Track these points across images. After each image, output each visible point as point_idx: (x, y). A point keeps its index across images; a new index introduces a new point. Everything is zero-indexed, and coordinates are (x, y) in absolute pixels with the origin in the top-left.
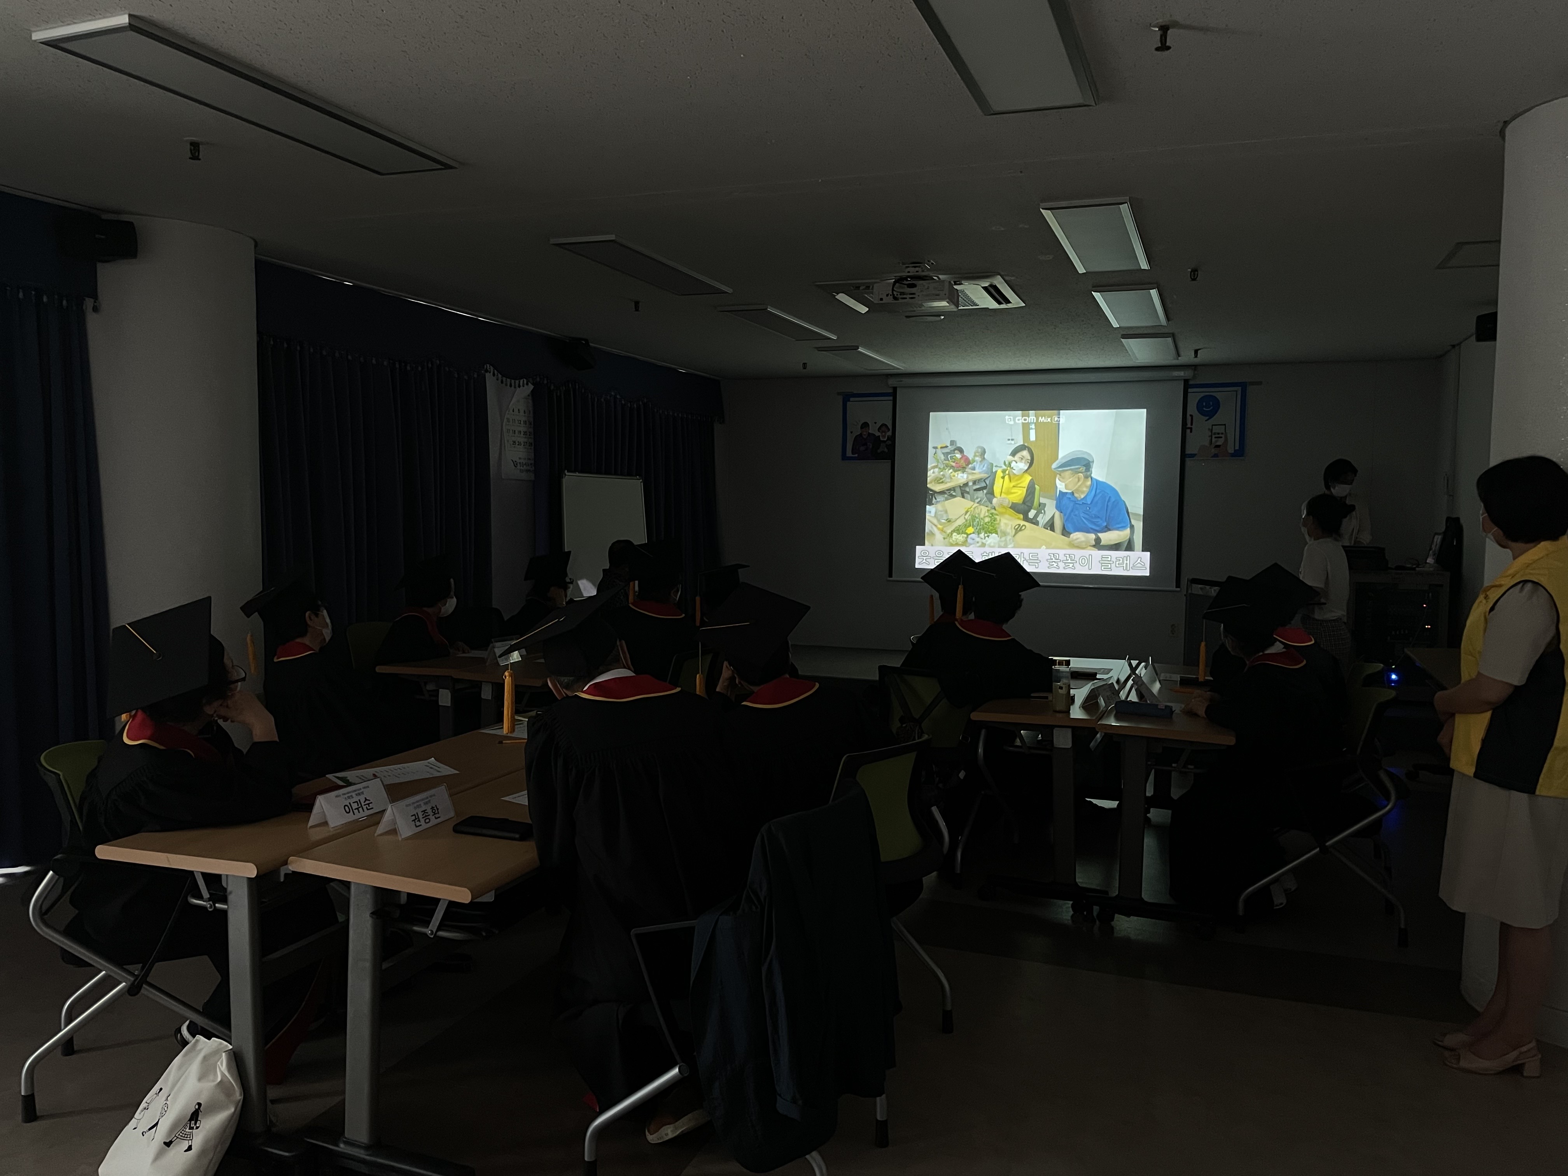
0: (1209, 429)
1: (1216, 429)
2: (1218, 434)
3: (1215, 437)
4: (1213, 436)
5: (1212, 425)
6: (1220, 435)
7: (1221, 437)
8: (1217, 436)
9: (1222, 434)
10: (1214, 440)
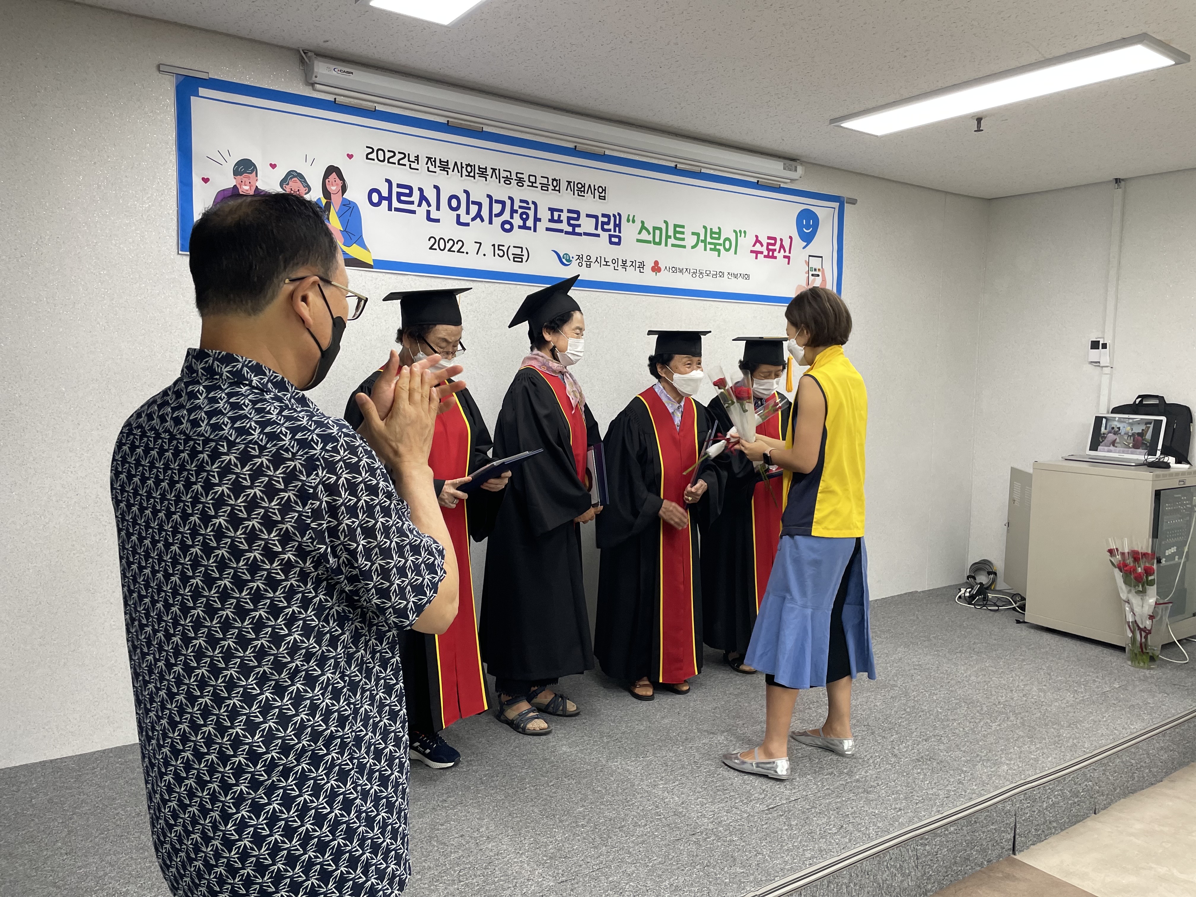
0: (806, 261)
1: (815, 263)
2: (815, 270)
3: (813, 275)
4: (811, 273)
5: (810, 256)
6: (817, 273)
7: (818, 275)
8: (814, 273)
9: (819, 270)
10: (811, 278)
